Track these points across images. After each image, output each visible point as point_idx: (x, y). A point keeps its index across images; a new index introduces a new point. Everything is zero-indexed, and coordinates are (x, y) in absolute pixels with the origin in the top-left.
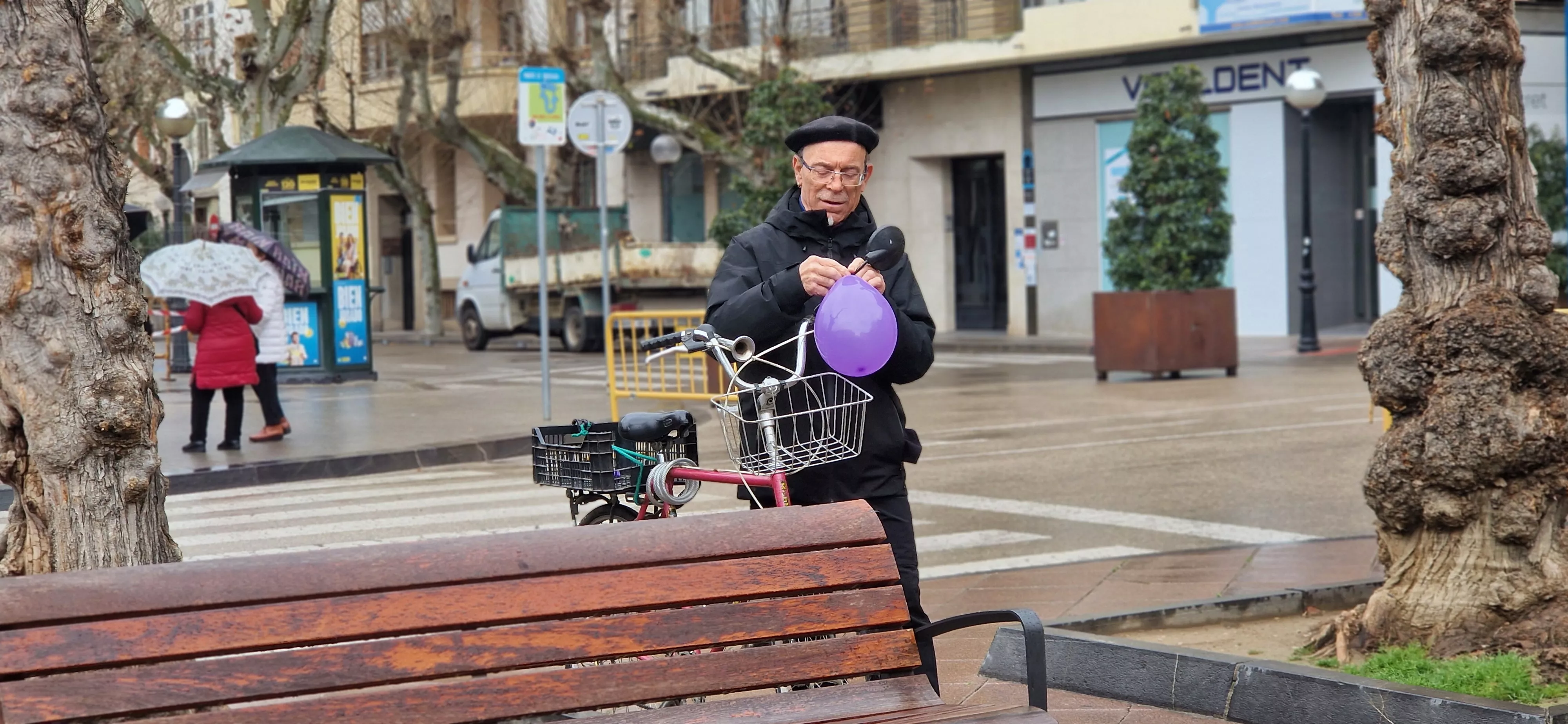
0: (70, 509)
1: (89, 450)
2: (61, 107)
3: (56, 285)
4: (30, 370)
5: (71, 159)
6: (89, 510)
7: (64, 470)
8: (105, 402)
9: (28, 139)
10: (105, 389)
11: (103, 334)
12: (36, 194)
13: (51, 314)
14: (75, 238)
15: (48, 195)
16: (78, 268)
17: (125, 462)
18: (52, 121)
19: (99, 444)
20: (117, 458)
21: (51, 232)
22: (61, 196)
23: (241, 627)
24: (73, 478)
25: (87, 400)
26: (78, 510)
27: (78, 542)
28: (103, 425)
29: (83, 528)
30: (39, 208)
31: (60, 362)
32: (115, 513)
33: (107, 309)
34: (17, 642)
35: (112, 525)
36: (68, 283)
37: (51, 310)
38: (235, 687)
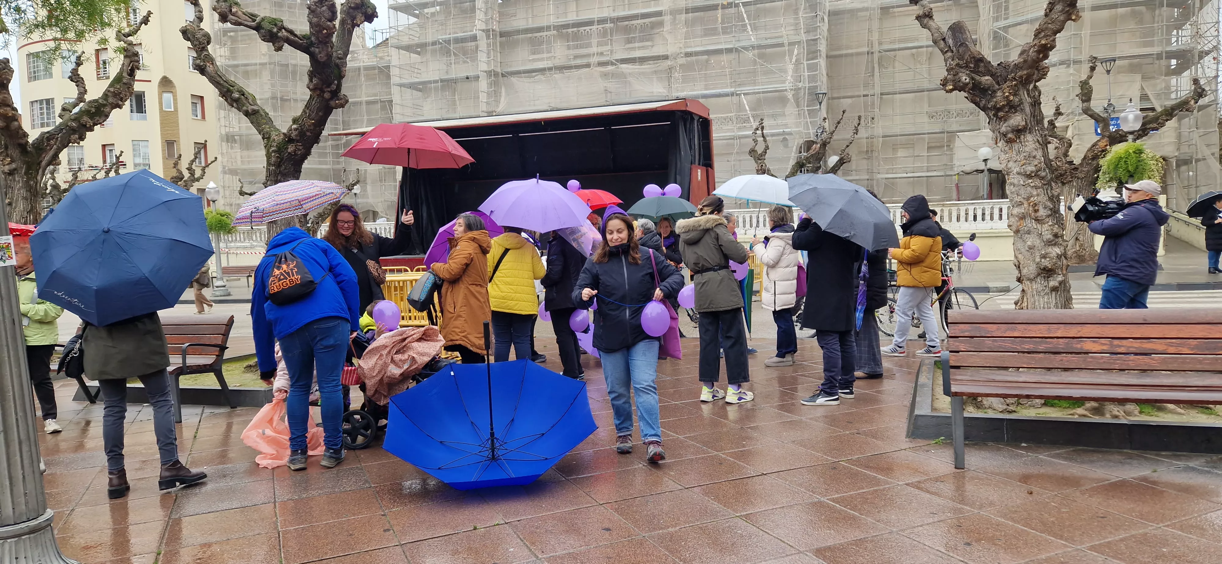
0: (1032, 292)
1: (1039, 275)
2: (1032, 172)
3: (1030, 225)
4: (1023, 250)
5: (1036, 188)
6: (1038, 293)
7: (1031, 280)
8: (1043, 260)
9: (1022, 182)
10: (1044, 257)
11: (1045, 240)
12: (1024, 198)
13: (1029, 234)
14: (1036, 211)
15: (1028, 199)
16: (1037, 220)
17: (1051, 279)
18: (1029, 176)
19: (1042, 273)
20: (1048, 277)
21: (1028, 210)
22: (1032, 199)
23: (1030, 330)
24: (1034, 282)
25: (1038, 260)
26: (1035, 292)
27: (1035, 302)
28: (1042, 267)
29: (1036, 298)
30: (1026, 203)
31: (1031, 248)
32: (1047, 294)
33: (1046, 232)
34: (956, 327)
35: (1046, 297)
36: (1034, 224)
37: (1029, 233)
38: (1024, 348)
